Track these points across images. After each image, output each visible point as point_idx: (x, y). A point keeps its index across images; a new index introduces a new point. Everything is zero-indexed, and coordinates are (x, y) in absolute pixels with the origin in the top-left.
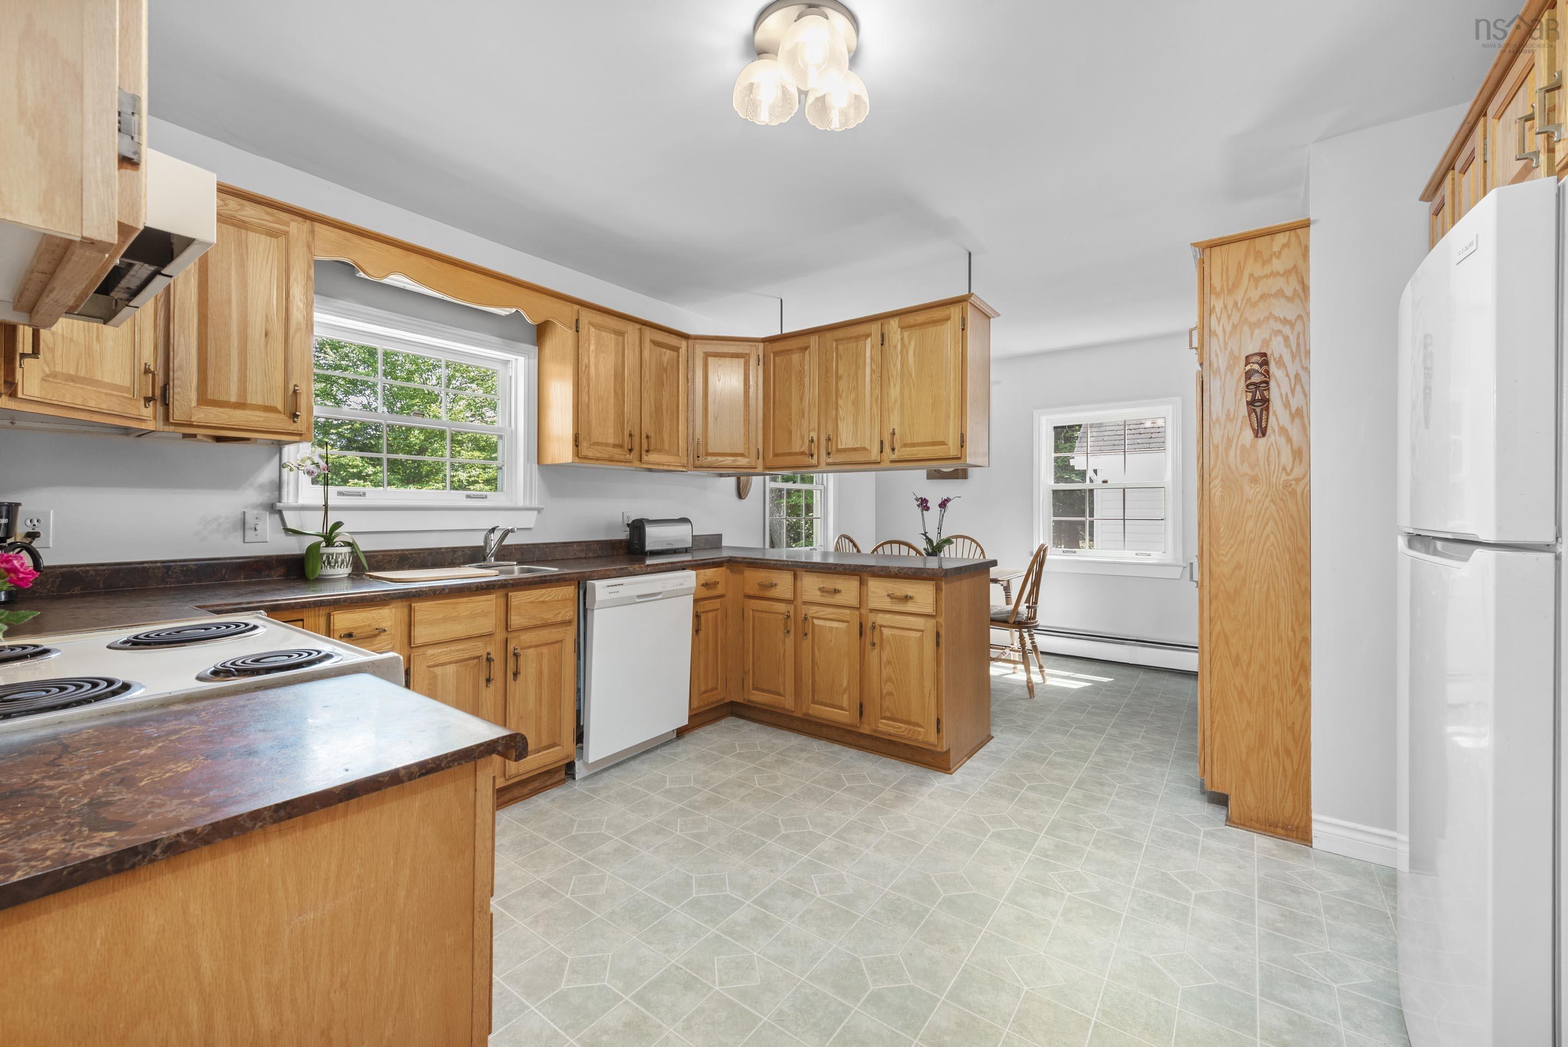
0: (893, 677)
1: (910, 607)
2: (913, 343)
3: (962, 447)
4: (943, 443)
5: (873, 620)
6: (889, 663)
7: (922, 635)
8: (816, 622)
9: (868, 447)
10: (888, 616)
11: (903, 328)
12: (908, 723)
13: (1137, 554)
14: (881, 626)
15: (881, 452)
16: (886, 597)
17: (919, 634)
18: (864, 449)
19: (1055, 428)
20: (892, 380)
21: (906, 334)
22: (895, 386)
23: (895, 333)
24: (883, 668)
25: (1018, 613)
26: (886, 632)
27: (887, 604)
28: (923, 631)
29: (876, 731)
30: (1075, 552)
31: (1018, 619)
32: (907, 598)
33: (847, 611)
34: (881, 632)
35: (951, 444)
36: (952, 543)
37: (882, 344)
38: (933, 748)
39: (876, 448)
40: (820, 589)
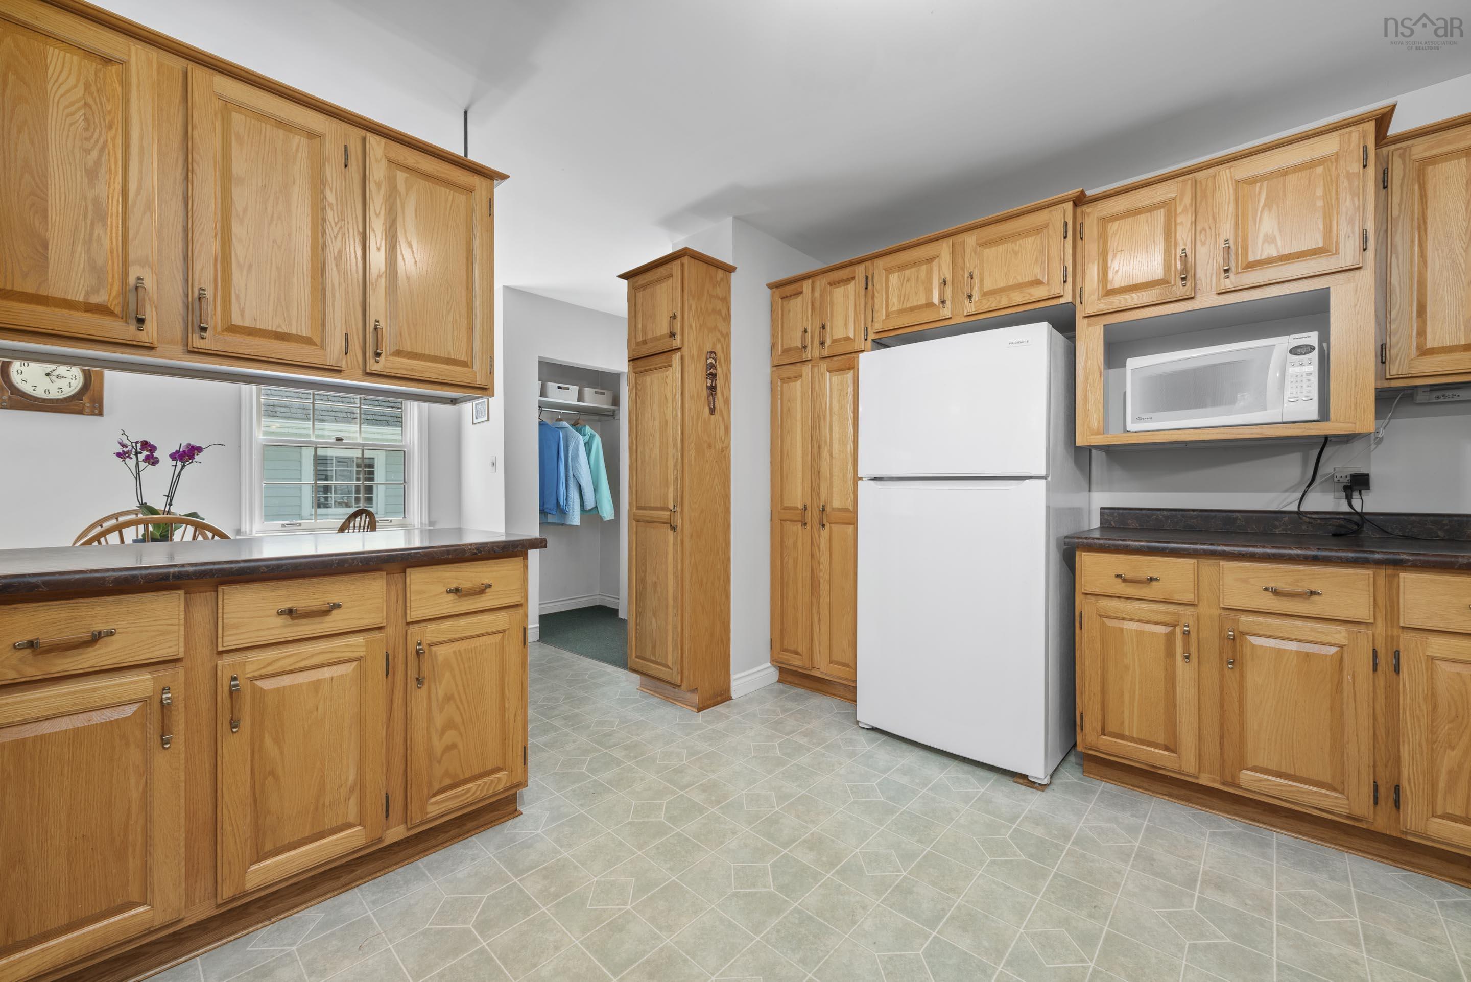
0: (457, 719)
1: (484, 601)
2: (413, 195)
3: (491, 374)
4: (464, 364)
5: (418, 639)
6: (447, 700)
7: (503, 638)
8: (266, 685)
10: (446, 625)
14: (430, 645)
16: (445, 595)
17: (499, 636)
21: (400, 174)
23: (378, 161)
24: (436, 712)
28: (503, 631)
32: (482, 590)
33: (359, 640)
34: (434, 656)
37: (346, 166)
39: (337, 344)
40: (281, 613)
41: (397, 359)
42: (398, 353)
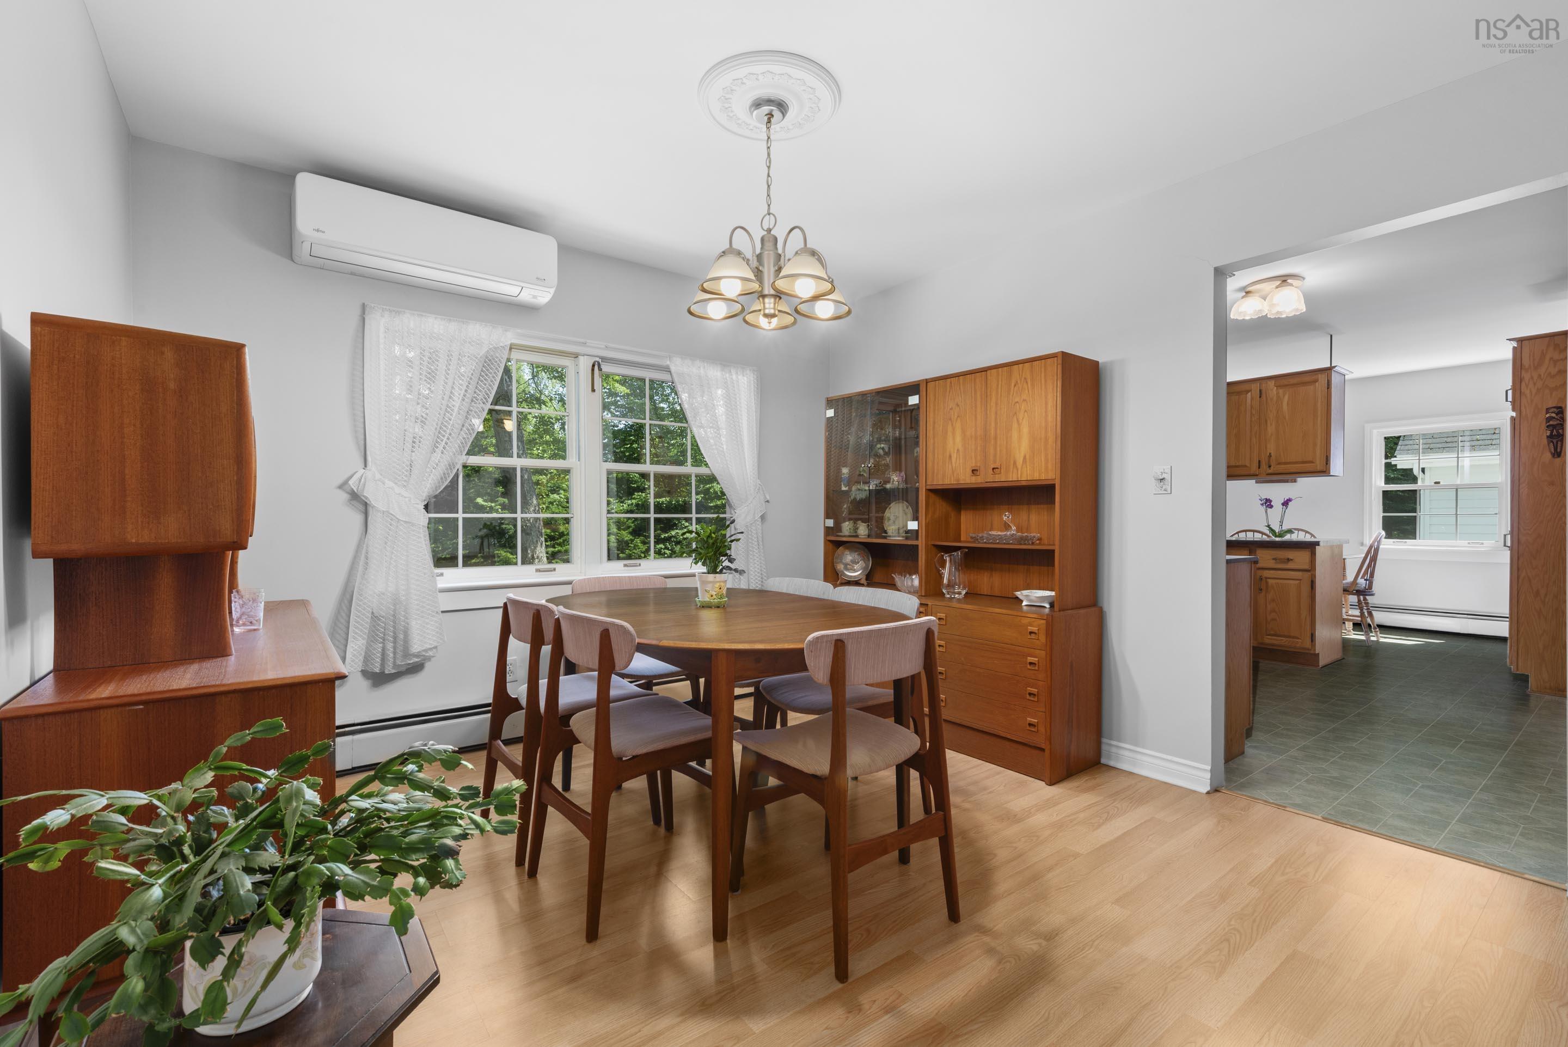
0: (1277, 609)
1: (1290, 565)
2: (1286, 397)
3: (1327, 464)
4: (1312, 462)
6: (1273, 600)
7: (1301, 582)
9: (1248, 465)
10: (1272, 572)
11: (1278, 386)
12: (1289, 637)
13: (1469, 543)
14: (1266, 578)
15: (1259, 468)
16: (1271, 560)
17: (1298, 582)
18: (1246, 466)
19: (1385, 438)
20: (1269, 422)
21: (1281, 391)
22: (1271, 425)
23: (1272, 390)
24: (1268, 605)
25: (1357, 584)
26: (1270, 581)
27: (1272, 564)
28: (1300, 580)
29: (1262, 644)
30: (1406, 542)
31: (1357, 588)
32: (1288, 560)
34: (1267, 583)
35: (1318, 462)
36: (1294, 533)
37: (1260, 397)
38: (1307, 652)
39: (1255, 464)
41: (1279, 466)
42: (1279, 464)
